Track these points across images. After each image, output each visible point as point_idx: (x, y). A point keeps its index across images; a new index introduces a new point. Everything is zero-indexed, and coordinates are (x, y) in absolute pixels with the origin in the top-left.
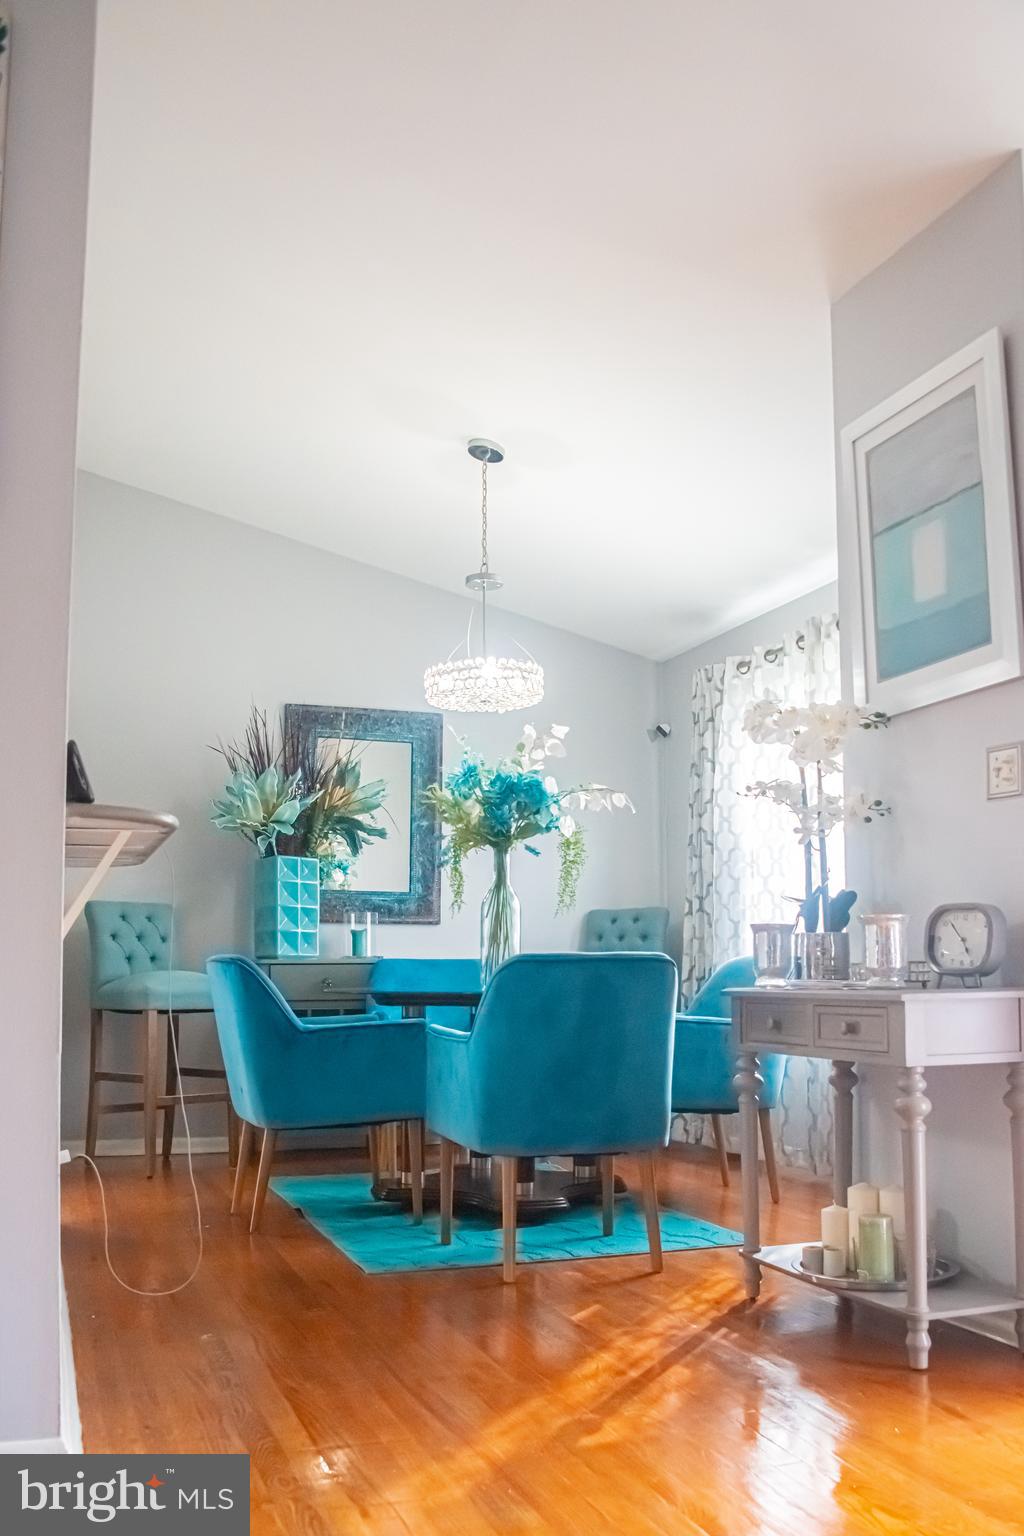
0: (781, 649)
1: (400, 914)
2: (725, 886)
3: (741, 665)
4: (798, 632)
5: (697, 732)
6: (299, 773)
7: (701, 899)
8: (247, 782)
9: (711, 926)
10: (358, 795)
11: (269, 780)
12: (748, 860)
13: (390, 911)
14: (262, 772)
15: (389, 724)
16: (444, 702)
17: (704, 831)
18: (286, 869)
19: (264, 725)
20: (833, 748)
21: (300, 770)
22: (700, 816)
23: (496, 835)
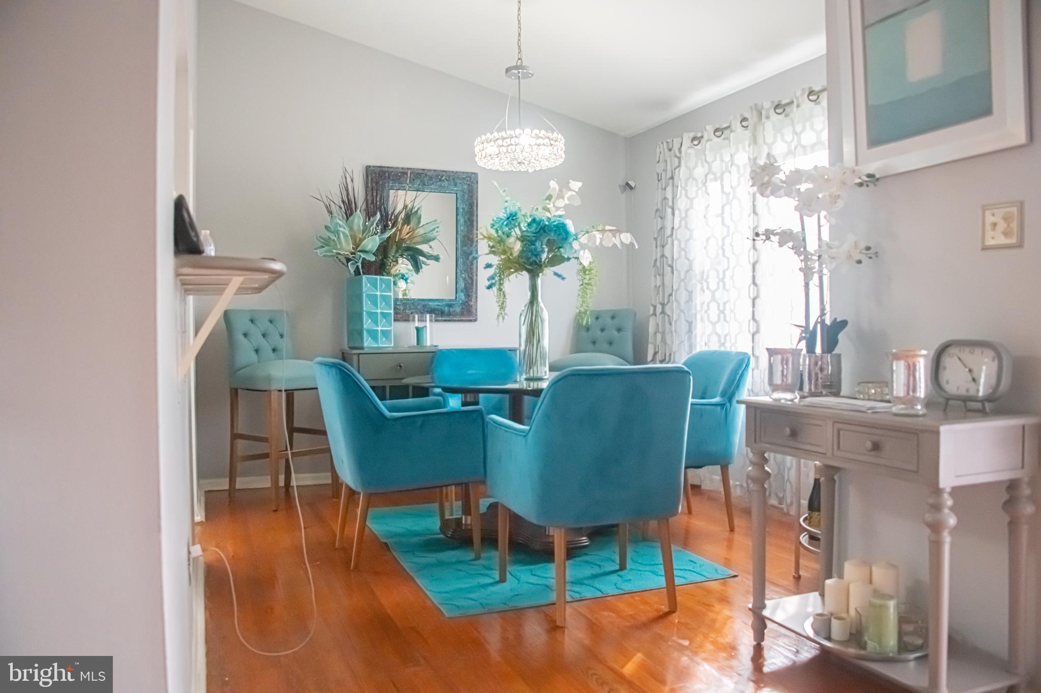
0: (728, 127)
1: (449, 314)
2: (683, 296)
3: (694, 139)
4: (741, 115)
5: (660, 187)
6: (378, 216)
7: (663, 305)
8: (340, 223)
9: (671, 324)
10: (421, 231)
11: (356, 221)
12: (698, 277)
13: (442, 313)
14: (351, 214)
15: (440, 180)
16: (490, 163)
17: (666, 257)
18: (369, 285)
19: (352, 181)
20: (836, 202)
21: (378, 213)
22: (663, 246)
23: (531, 264)
